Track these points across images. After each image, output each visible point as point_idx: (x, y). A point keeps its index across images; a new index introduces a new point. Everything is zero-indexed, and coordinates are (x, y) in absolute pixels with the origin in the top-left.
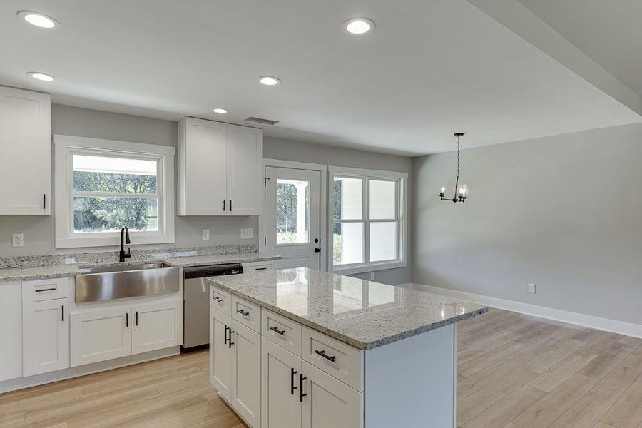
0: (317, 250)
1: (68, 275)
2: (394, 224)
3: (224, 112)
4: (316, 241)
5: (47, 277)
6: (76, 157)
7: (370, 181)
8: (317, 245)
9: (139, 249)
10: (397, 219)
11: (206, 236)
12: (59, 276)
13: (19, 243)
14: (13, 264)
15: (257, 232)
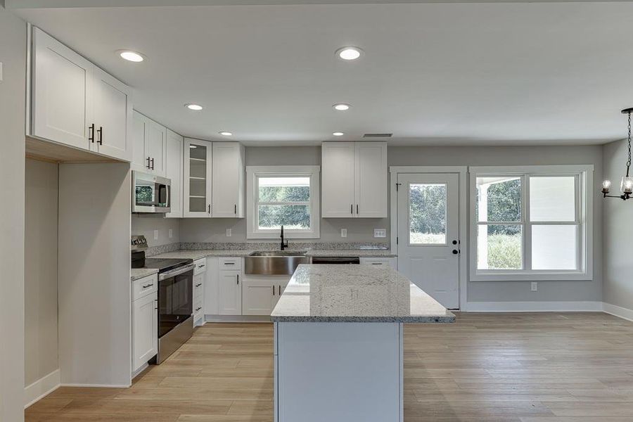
0: (455, 252)
1: (241, 256)
2: (574, 228)
3: (341, 134)
4: (455, 242)
5: (231, 256)
6: (260, 179)
7: (531, 178)
8: (456, 247)
9: (295, 242)
10: (578, 222)
11: (344, 234)
12: (237, 256)
13: (229, 235)
14: (226, 247)
15: (389, 232)
